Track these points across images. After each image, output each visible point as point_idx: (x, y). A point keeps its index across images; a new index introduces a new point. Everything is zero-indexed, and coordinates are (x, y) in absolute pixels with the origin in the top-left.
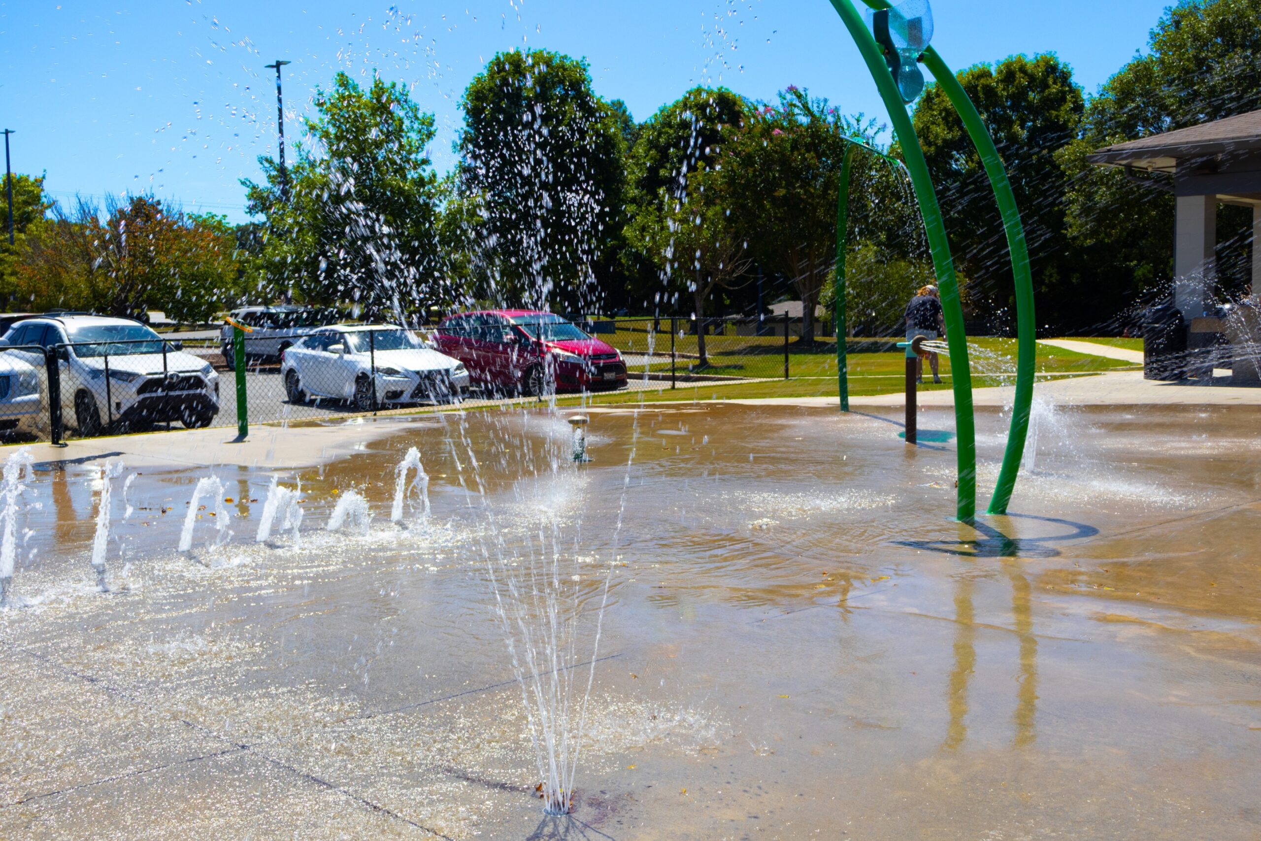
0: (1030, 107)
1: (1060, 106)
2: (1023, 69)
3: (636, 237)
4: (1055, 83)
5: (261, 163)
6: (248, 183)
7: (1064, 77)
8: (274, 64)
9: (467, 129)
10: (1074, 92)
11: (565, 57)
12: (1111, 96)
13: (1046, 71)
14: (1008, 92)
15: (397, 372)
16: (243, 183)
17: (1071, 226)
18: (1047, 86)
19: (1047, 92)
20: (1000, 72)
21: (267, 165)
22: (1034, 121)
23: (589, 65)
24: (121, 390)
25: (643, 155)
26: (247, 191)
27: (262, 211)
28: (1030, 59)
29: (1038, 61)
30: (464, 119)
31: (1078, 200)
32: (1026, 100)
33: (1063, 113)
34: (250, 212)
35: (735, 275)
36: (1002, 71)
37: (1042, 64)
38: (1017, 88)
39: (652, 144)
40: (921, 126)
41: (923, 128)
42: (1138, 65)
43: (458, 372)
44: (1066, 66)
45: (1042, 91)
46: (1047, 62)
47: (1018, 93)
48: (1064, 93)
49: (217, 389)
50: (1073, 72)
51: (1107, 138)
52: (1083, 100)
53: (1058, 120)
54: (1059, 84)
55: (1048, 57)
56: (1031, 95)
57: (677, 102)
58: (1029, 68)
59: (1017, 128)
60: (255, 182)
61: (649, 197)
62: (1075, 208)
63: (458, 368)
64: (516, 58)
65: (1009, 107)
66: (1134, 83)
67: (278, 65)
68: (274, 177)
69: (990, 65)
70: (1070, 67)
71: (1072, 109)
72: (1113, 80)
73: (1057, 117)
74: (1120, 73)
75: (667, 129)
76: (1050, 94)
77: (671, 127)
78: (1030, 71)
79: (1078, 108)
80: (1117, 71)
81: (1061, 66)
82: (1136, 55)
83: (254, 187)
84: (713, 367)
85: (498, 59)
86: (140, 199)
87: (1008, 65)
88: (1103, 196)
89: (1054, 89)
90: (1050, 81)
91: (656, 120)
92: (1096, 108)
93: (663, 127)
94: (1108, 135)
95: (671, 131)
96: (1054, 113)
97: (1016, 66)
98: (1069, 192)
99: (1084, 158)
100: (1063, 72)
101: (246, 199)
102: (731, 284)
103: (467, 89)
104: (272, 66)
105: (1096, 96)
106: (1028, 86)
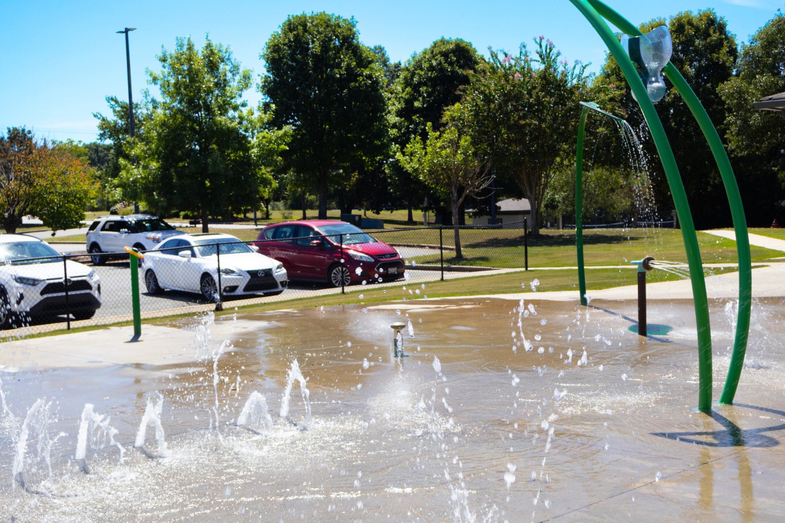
0: (697, 51)
1: (719, 50)
2: (690, 23)
3: (406, 160)
4: (715, 32)
5: (109, 102)
6: (99, 116)
7: (721, 28)
8: (124, 30)
9: (267, 74)
10: (730, 40)
11: (339, 17)
12: (758, 44)
13: (708, 23)
14: (679, 40)
15: (233, 272)
16: (95, 116)
17: (730, 142)
18: (709, 35)
19: (709, 40)
20: (673, 25)
21: (113, 103)
22: (699, 62)
23: (357, 22)
24: (30, 292)
25: (401, 91)
26: (98, 122)
27: (110, 138)
28: (695, 14)
29: (701, 16)
30: (265, 66)
31: (736, 123)
32: (693, 45)
33: (722, 55)
34: (101, 139)
35: (481, 188)
36: (674, 24)
37: (704, 18)
38: (686, 37)
39: (407, 83)
40: (614, 67)
41: (615, 69)
42: (780, 21)
43: (279, 270)
44: (722, 19)
45: (705, 39)
46: (708, 17)
47: (687, 41)
48: (721, 40)
49: (99, 288)
50: (727, 23)
51: (757, 76)
52: (736, 45)
53: (719, 60)
54: (718, 34)
55: (709, 12)
56: (697, 42)
57: (426, 50)
58: (695, 22)
59: (687, 67)
60: (104, 116)
61: (406, 124)
62: (734, 129)
63: (278, 267)
64: (303, 20)
65: (680, 51)
66: (777, 34)
67: (127, 31)
68: (118, 111)
69: (665, 19)
70: (725, 20)
71: (728, 52)
72: (761, 32)
73: (718, 58)
74: (766, 26)
75: (418, 71)
76: (711, 41)
77: (422, 69)
78: (695, 24)
79: (733, 52)
80: (763, 25)
81: (718, 19)
82: (778, 13)
83: (104, 120)
84: (466, 259)
85: (289, 20)
86: (15, 129)
87: (679, 20)
88: (755, 119)
89: (715, 37)
90: (711, 32)
91: (409, 64)
92: (748, 53)
93: (416, 70)
94: (758, 74)
95: (423, 73)
96: (715, 55)
97: (685, 20)
98: (728, 117)
99: (740, 91)
100: (720, 24)
101: (97, 129)
102: (478, 194)
103: (266, 44)
104: (122, 32)
105: (748, 44)
106: (695, 35)
